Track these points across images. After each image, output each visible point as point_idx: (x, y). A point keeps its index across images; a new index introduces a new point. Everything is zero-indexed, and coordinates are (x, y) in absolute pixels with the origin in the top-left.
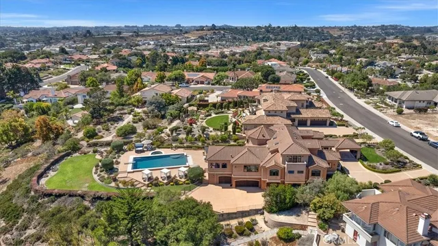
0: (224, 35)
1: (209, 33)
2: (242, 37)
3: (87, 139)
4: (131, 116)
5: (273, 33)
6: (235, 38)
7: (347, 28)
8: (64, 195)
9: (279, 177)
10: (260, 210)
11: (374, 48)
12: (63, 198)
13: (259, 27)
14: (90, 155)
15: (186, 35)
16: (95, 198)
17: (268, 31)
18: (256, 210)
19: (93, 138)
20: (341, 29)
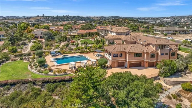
0: (48, 19)
1: (41, 18)
2: (57, 20)
3: (13, 53)
4: (31, 43)
5: (70, 18)
6: (54, 20)
7: (100, 17)
8: (18, 83)
9: (155, 58)
10: (157, 77)
11: (119, 21)
12: (18, 85)
13: (64, 16)
14: (19, 61)
15: (30, 19)
16: (44, 83)
17: (68, 18)
18: (154, 77)
19: (16, 53)
20: (97, 17)
